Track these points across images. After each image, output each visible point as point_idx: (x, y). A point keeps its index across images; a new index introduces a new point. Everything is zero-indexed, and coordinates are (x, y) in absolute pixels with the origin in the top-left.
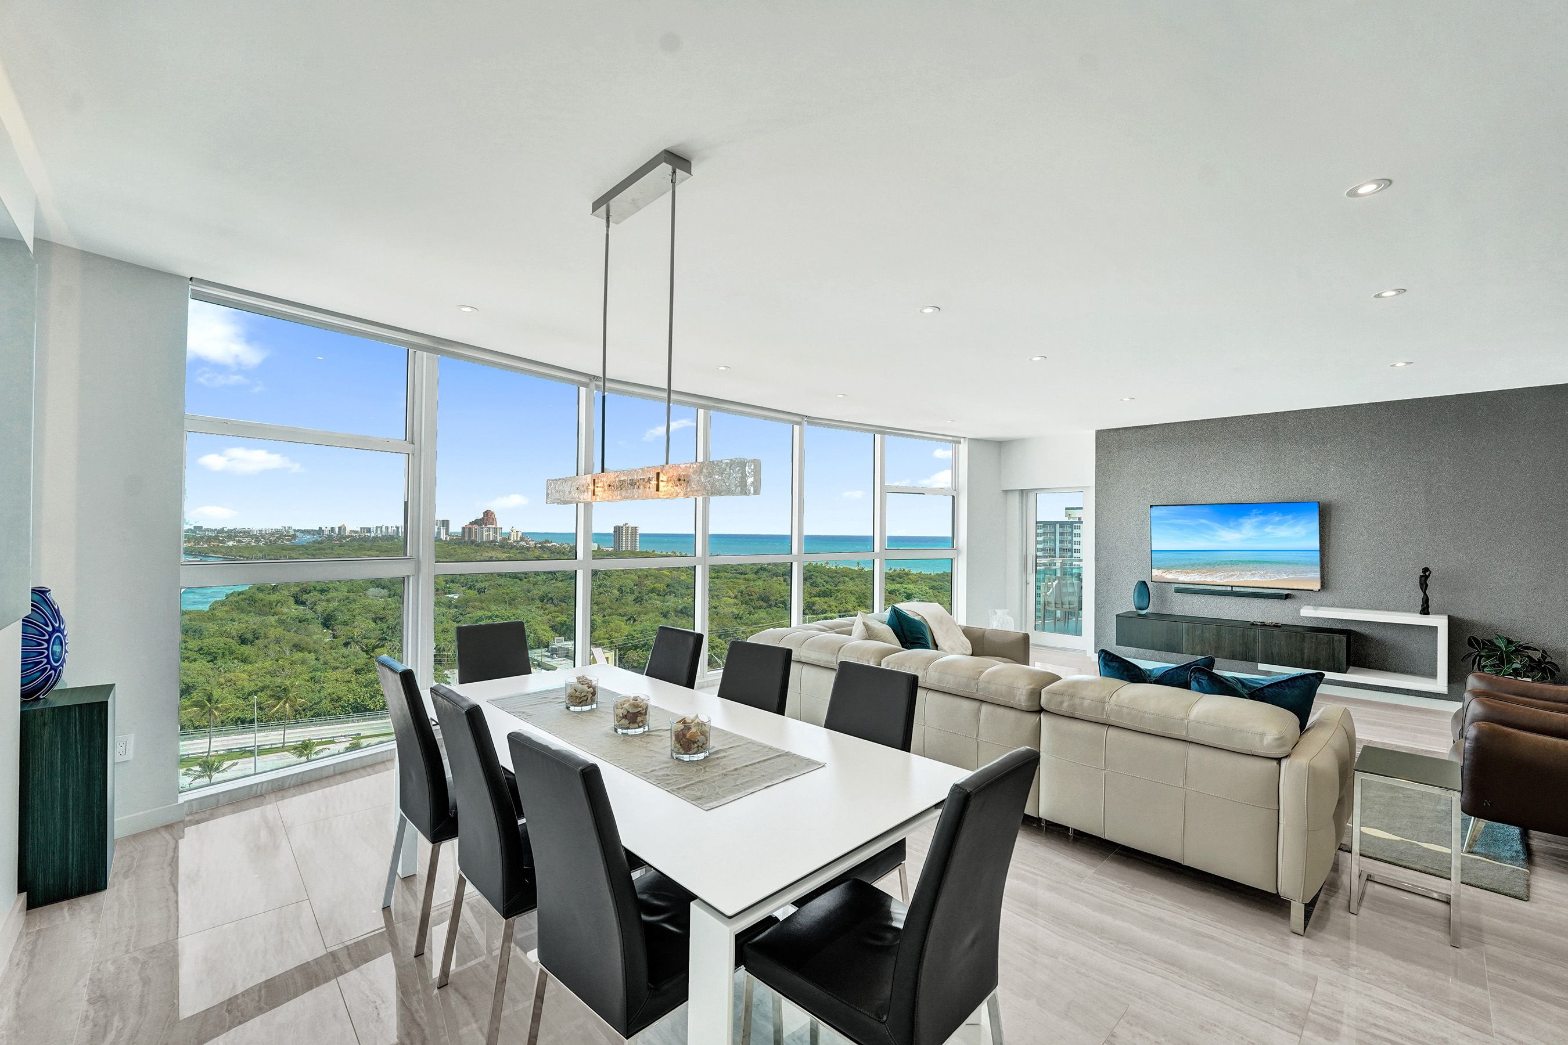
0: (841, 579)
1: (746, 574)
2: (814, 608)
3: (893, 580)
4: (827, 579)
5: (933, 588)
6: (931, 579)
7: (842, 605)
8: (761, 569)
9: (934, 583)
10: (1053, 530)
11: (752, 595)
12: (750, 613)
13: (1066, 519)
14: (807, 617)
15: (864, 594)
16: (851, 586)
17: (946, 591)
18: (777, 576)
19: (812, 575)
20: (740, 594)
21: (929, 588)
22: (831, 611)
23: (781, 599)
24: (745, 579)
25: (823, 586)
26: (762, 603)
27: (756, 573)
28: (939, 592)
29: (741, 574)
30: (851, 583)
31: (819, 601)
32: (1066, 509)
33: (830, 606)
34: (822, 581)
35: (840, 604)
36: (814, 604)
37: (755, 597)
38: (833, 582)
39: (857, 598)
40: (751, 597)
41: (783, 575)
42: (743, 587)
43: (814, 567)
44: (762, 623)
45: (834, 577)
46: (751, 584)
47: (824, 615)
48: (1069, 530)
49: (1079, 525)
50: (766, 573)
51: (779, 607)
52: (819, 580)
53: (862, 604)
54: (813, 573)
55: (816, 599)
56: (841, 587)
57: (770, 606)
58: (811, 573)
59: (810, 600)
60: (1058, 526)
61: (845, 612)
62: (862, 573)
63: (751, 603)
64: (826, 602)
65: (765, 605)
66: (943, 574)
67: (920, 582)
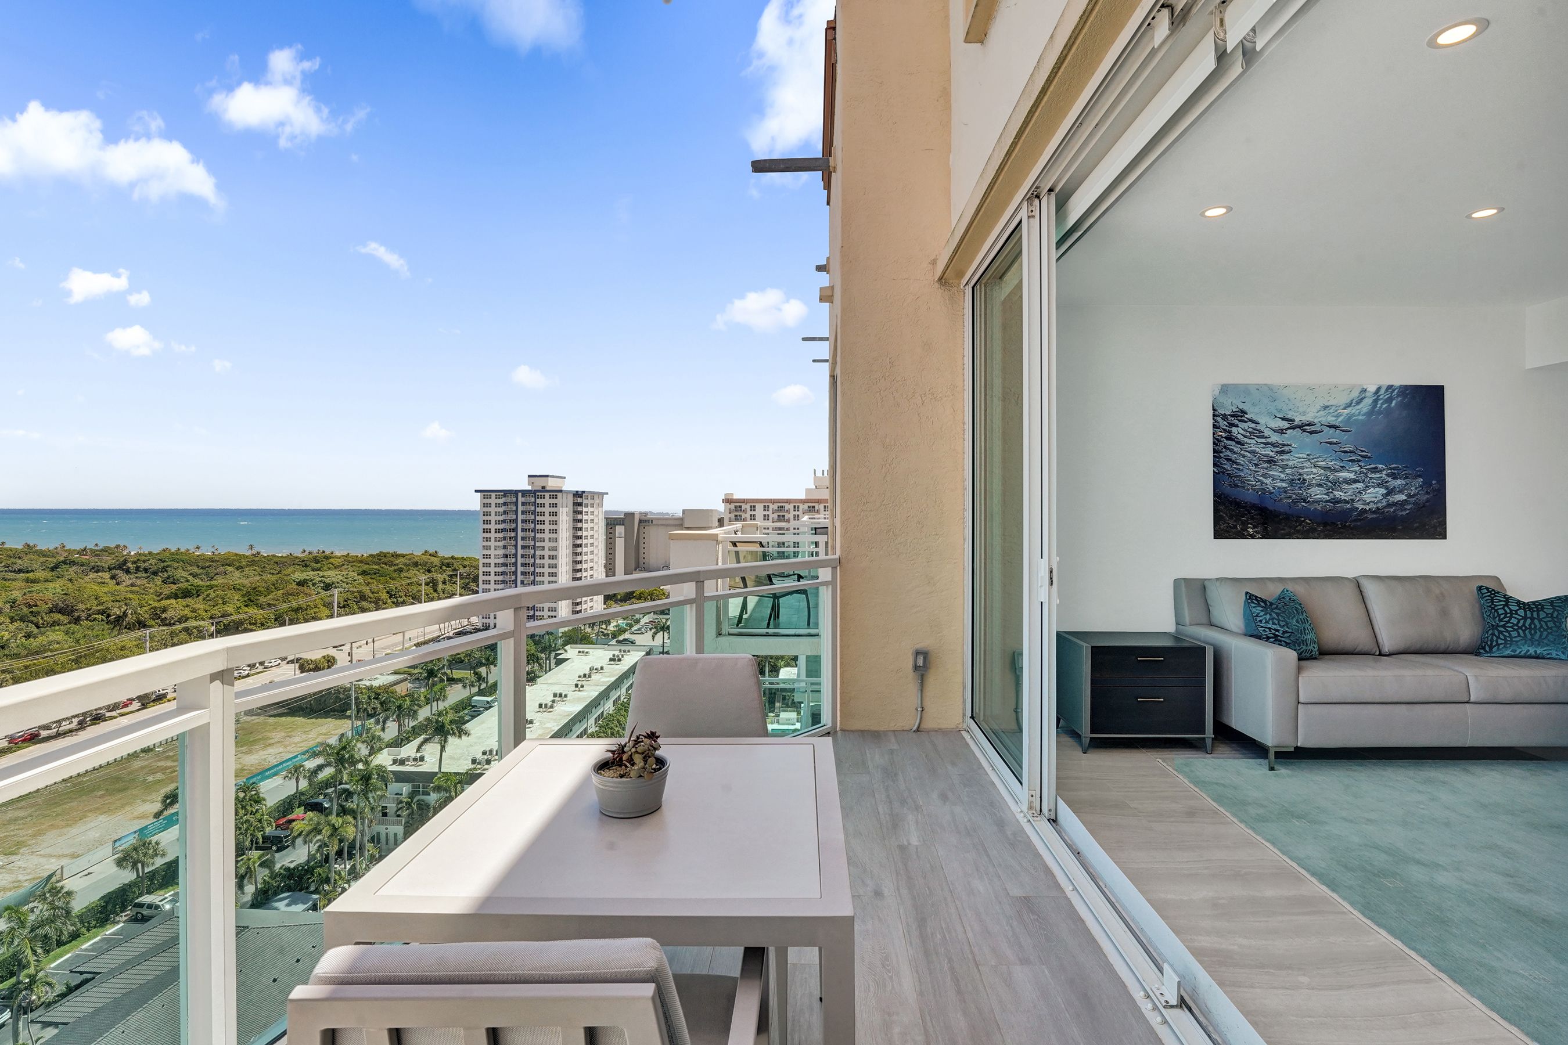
0: (221, 569)
1: (32, 571)
2: (163, 616)
3: (306, 566)
4: (195, 570)
5: (364, 573)
6: (361, 562)
7: (216, 608)
8: (64, 562)
9: (365, 567)
10: (514, 500)
11: (36, 606)
12: (28, 636)
13: (529, 488)
14: (148, 632)
15: (255, 588)
16: (236, 577)
17: (382, 576)
18: (97, 572)
19: (168, 566)
20: (8, 605)
21: (358, 574)
22: (195, 618)
23: (100, 608)
24: (27, 580)
25: (188, 581)
26: (57, 616)
27: (53, 569)
28: (372, 578)
29: (20, 571)
30: (237, 574)
31: (175, 605)
32: (529, 476)
33: (194, 611)
34: (185, 574)
35: (214, 606)
36: (164, 610)
37: (44, 607)
38: (207, 574)
39: (243, 596)
40: (34, 609)
41: (110, 569)
42: (16, 594)
43: (173, 554)
44: (51, 651)
45: (207, 567)
46: (36, 587)
47: (183, 625)
48: (533, 500)
49: (542, 494)
50: (74, 568)
51: (95, 619)
52: (181, 573)
53: (251, 604)
54: (169, 563)
55: (168, 602)
56: (219, 581)
57: (77, 620)
58: (165, 564)
59: (157, 604)
60: (520, 494)
61: (221, 616)
62: (257, 559)
63: (33, 618)
64: (188, 606)
65: (65, 619)
66: (378, 555)
67: (345, 566)
